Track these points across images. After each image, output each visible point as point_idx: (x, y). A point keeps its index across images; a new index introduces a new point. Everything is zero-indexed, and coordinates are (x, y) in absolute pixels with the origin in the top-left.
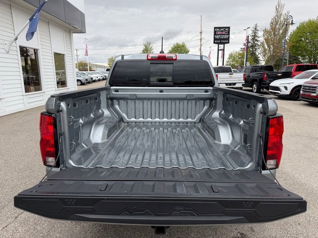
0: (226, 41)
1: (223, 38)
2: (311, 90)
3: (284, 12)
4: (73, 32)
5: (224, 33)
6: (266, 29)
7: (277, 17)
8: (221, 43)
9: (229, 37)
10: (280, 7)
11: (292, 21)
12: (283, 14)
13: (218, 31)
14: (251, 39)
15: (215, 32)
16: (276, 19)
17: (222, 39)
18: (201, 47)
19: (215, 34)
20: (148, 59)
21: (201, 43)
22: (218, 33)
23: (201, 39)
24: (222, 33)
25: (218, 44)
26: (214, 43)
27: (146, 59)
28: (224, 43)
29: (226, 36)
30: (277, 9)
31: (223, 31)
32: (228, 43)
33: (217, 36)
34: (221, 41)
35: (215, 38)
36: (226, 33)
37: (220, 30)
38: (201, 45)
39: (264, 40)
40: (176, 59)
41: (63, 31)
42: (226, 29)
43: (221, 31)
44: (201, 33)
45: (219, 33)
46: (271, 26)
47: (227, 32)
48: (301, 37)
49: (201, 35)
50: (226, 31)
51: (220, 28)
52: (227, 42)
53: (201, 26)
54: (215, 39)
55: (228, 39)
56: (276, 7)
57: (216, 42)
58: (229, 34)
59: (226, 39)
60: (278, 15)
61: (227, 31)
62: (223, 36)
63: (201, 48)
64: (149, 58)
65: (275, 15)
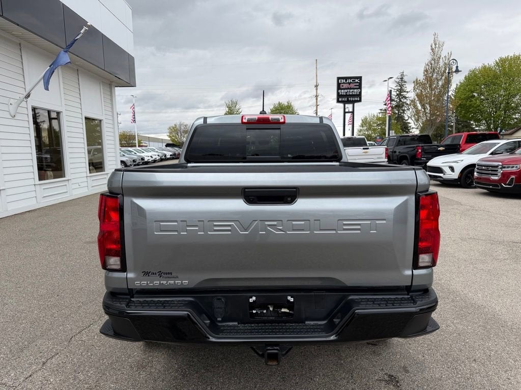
0: (356, 99)
1: (351, 93)
2: (489, 170)
3: (444, 54)
4: (116, 85)
5: (352, 86)
6: (417, 79)
7: (433, 62)
8: (348, 102)
9: (360, 93)
10: (437, 46)
11: (457, 67)
12: (443, 56)
13: (344, 83)
14: (396, 94)
15: (339, 85)
16: (431, 64)
17: (350, 95)
18: (317, 108)
19: (339, 88)
20: (243, 123)
21: (317, 102)
22: (343, 86)
23: (317, 96)
24: (349, 86)
25: (345, 103)
26: (338, 101)
27: (241, 122)
28: (353, 102)
29: (356, 90)
30: (432, 49)
31: (351, 83)
32: (360, 101)
33: (343, 91)
34: (348, 99)
35: (338, 93)
36: (355, 86)
37: (346, 81)
38: (317, 106)
39: (416, 97)
40: (284, 123)
41: (100, 83)
42: (356, 81)
43: (348, 83)
44: (316, 86)
45: (345, 86)
46: (425, 75)
47: (358, 84)
48: (473, 92)
49: (317, 89)
50: (355, 83)
51: (346, 78)
52: (359, 99)
53: (317, 76)
54: (339, 96)
55: (360, 95)
56: (431, 46)
57: (340, 99)
58: (360, 87)
59: (357, 95)
60: (435, 59)
61: (357, 82)
62: (352, 90)
63: (317, 110)
64: (244, 121)
65: (430, 59)
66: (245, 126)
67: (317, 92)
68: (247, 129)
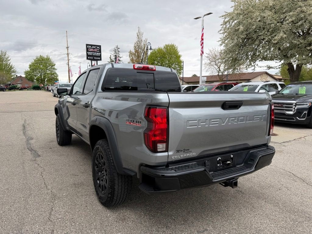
0: (98, 58)
1: (95, 55)
3: (143, 39)
5: (95, 50)
6: (130, 51)
7: (138, 42)
8: (94, 60)
9: (101, 55)
10: (140, 34)
11: (151, 47)
12: (143, 40)
13: (90, 48)
14: (114, 58)
15: (87, 49)
16: (138, 43)
17: (94, 56)
19: (87, 51)
20: (134, 68)
21: (68, 58)
22: (90, 50)
23: (68, 54)
24: (94, 51)
25: (92, 60)
26: (87, 59)
28: (97, 60)
29: (98, 53)
30: (138, 35)
31: (95, 48)
32: (101, 60)
33: (90, 53)
34: (93, 58)
35: (87, 54)
36: (97, 50)
37: (92, 47)
38: (68, 60)
39: (131, 61)
40: (155, 70)
42: (98, 48)
43: (93, 48)
44: (67, 48)
45: (91, 50)
46: (135, 49)
47: (99, 50)
50: (97, 49)
51: (92, 45)
52: (100, 59)
53: (67, 41)
54: (88, 56)
55: (100, 56)
56: (137, 34)
57: (89, 58)
58: (100, 52)
59: (98, 56)
60: (140, 41)
61: (98, 49)
62: (95, 53)
63: (68, 63)
65: (137, 41)
66: (136, 71)
67: (68, 51)
68: (137, 72)
